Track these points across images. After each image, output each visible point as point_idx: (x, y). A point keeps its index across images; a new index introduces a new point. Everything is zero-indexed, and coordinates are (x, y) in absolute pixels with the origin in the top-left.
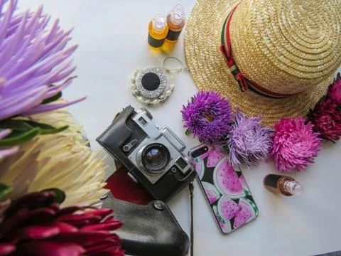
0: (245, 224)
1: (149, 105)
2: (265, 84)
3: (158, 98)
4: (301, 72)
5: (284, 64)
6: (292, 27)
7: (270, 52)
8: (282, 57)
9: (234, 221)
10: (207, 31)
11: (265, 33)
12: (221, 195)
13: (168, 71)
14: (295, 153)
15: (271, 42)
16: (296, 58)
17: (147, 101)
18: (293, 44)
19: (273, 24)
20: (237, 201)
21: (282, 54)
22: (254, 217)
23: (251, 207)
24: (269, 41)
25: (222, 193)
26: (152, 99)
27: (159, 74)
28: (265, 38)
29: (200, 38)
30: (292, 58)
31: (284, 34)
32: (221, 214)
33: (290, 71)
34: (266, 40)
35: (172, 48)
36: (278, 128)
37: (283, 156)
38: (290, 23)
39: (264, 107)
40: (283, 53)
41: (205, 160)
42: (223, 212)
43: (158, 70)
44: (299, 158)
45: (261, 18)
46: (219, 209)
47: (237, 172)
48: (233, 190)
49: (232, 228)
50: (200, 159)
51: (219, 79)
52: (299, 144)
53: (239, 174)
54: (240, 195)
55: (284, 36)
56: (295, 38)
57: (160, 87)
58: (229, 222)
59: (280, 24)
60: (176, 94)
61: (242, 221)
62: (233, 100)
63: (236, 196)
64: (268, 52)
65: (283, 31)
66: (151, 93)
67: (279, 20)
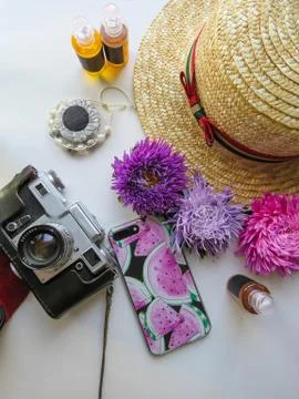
0: (186, 344)
1: (70, 150)
2: (240, 135)
3: (85, 143)
4: (292, 117)
5: (265, 103)
6: (284, 42)
7: (243, 81)
8: (261, 91)
9: (170, 337)
10: (169, 54)
11: (237, 50)
12: (153, 298)
13: (105, 106)
14: (277, 248)
15: (246, 65)
16: (285, 93)
17: (69, 146)
18: (284, 70)
19: (251, 35)
20: (177, 308)
21: (262, 87)
22: (203, 334)
23: (199, 319)
24: (242, 63)
25: (155, 295)
26: (76, 144)
27: (89, 110)
28: (236, 58)
29: (160, 64)
30: (279, 93)
31: (269, 52)
32: (150, 326)
33: (273, 115)
34: (237, 62)
35: (117, 74)
36: (257, 206)
37: (259, 251)
38: (281, 35)
39: (244, 174)
40: (264, 83)
41: (133, 246)
42: (154, 323)
43: (88, 103)
44: (282, 257)
45: (234, 25)
46: (148, 318)
47: (181, 266)
48: (172, 291)
49: (167, 348)
50: (125, 243)
51: (179, 125)
52: (285, 236)
53: (185, 268)
54: (183, 300)
55: (268, 56)
56: (288, 61)
57: (88, 128)
58: (163, 339)
59: (264, 35)
60: (111, 140)
61: (183, 339)
62: (197, 159)
63: (176, 300)
64: (240, 80)
65: (267, 47)
66: (74, 134)
67: (262, 29)
